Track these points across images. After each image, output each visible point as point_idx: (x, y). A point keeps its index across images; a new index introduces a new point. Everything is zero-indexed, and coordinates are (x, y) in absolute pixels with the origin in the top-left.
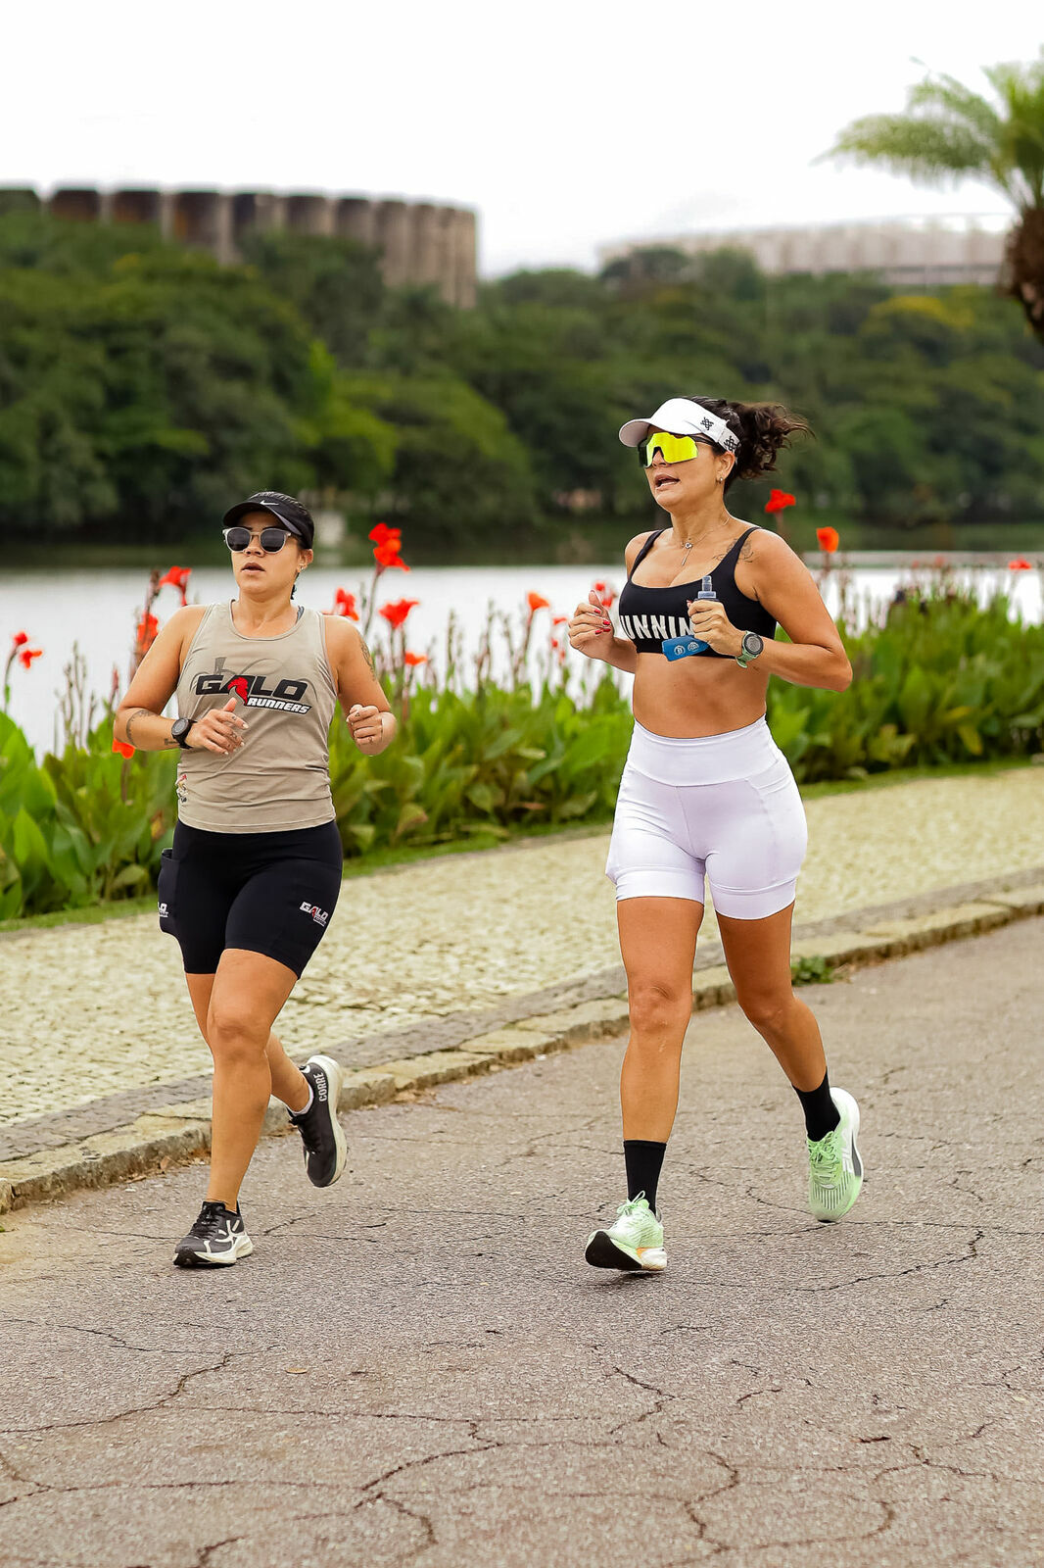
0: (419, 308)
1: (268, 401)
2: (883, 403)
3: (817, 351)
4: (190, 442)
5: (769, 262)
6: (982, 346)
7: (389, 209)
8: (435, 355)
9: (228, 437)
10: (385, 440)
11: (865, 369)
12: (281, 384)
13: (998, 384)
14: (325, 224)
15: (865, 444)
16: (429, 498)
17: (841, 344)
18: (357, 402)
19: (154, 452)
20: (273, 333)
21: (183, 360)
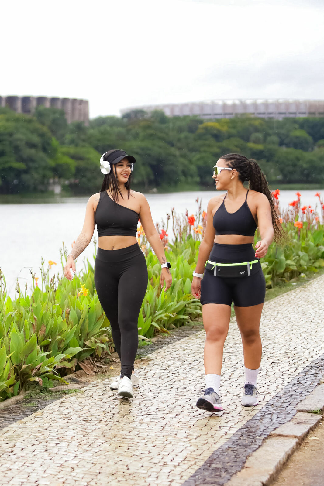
0: (79, 128)
1: (41, 154)
2: (205, 152)
3: (186, 138)
4: (20, 166)
5: (168, 113)
6: (230, 136)
7: (65, 100)
8: (84, 141)
9: (31, 164)
10: (73, 164)
11: (200, 142)
12: (44, 150)
13: (236, 146)
14: (48, 105)
15: (201, 163)
16: (84, 180)
17: (191, 136)
18: (65, 154)
19: (11, 169)
20: (42, 135)
21: (18, 143)
